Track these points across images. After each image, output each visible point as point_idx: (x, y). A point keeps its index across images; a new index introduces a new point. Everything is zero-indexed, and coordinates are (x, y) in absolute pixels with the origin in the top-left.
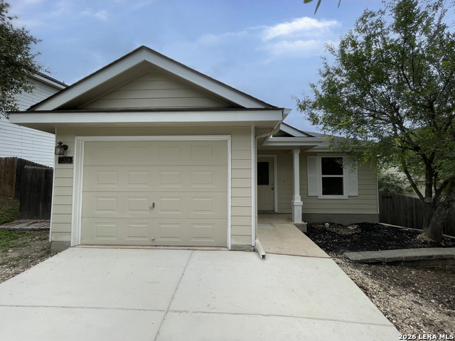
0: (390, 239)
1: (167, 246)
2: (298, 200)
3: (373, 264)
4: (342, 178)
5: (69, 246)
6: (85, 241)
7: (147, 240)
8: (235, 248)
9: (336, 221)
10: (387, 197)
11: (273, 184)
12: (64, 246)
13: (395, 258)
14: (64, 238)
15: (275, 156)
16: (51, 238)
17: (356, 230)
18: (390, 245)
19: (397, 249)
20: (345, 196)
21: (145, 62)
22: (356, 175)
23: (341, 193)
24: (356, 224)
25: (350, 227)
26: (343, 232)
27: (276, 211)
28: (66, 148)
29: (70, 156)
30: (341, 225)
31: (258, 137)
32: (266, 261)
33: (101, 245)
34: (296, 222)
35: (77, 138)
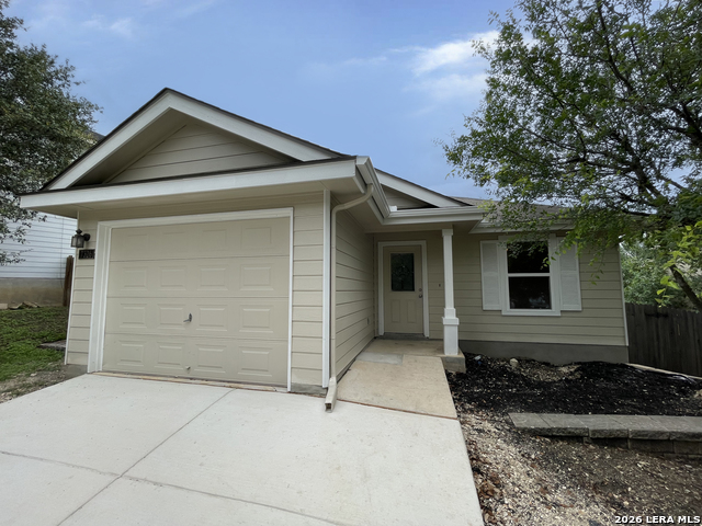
0: (629, 394)
1: (206, 380)
2: (450, 316)
3: (562, 438)
4: (548, 278)
5: (86, 372)
6: (108, 367)
7: (181, 370)
8: (298, 390)
9: (538, 356)
10: (658, 315)
11: (421, 290)
12: (79, 371)
13: (611, 432)
14: (79, 361)
15: (423, 243)
16: (68, 359)
17: (572, 374)
18: (622, 405)
19: (633, 413)
20: (555, 310)
21: (171, 112)
22: (577, 273)
23: (547, 304)
24: (576, 364)
25: (565, 370)
26: (543, 375)
27: (427, 334)
28: (87, 238)
29: (91, 248)
30: (547, 364)
31: (338, 208)
32: (332, 415)
33: (125, 373)
34: (447, 354)
35: (101, 224)
